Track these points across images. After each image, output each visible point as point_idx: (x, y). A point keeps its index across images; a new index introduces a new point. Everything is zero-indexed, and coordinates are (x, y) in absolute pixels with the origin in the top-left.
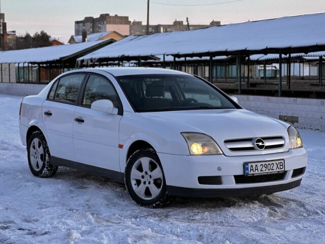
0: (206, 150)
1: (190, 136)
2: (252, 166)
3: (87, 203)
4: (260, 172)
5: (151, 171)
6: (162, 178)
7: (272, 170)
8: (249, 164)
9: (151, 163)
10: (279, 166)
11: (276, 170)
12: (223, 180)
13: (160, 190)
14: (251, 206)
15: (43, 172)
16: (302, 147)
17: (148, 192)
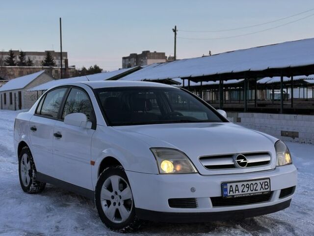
0: (178, 168)
1: (161, 153)
2: (231, 186)
3: (57, 224)
4: (241, 193)
5: (121, 191)
6: (132, 199)
7: (255, 190)
8: (228, 184)
9: (121, 182)
10: (263, 186)
11: (260, 190)
12: (198, 202)
13: (130, 212)
14: (232, 232)
15: (31, 187)
16: (291, 163)
17: (118, 215)
